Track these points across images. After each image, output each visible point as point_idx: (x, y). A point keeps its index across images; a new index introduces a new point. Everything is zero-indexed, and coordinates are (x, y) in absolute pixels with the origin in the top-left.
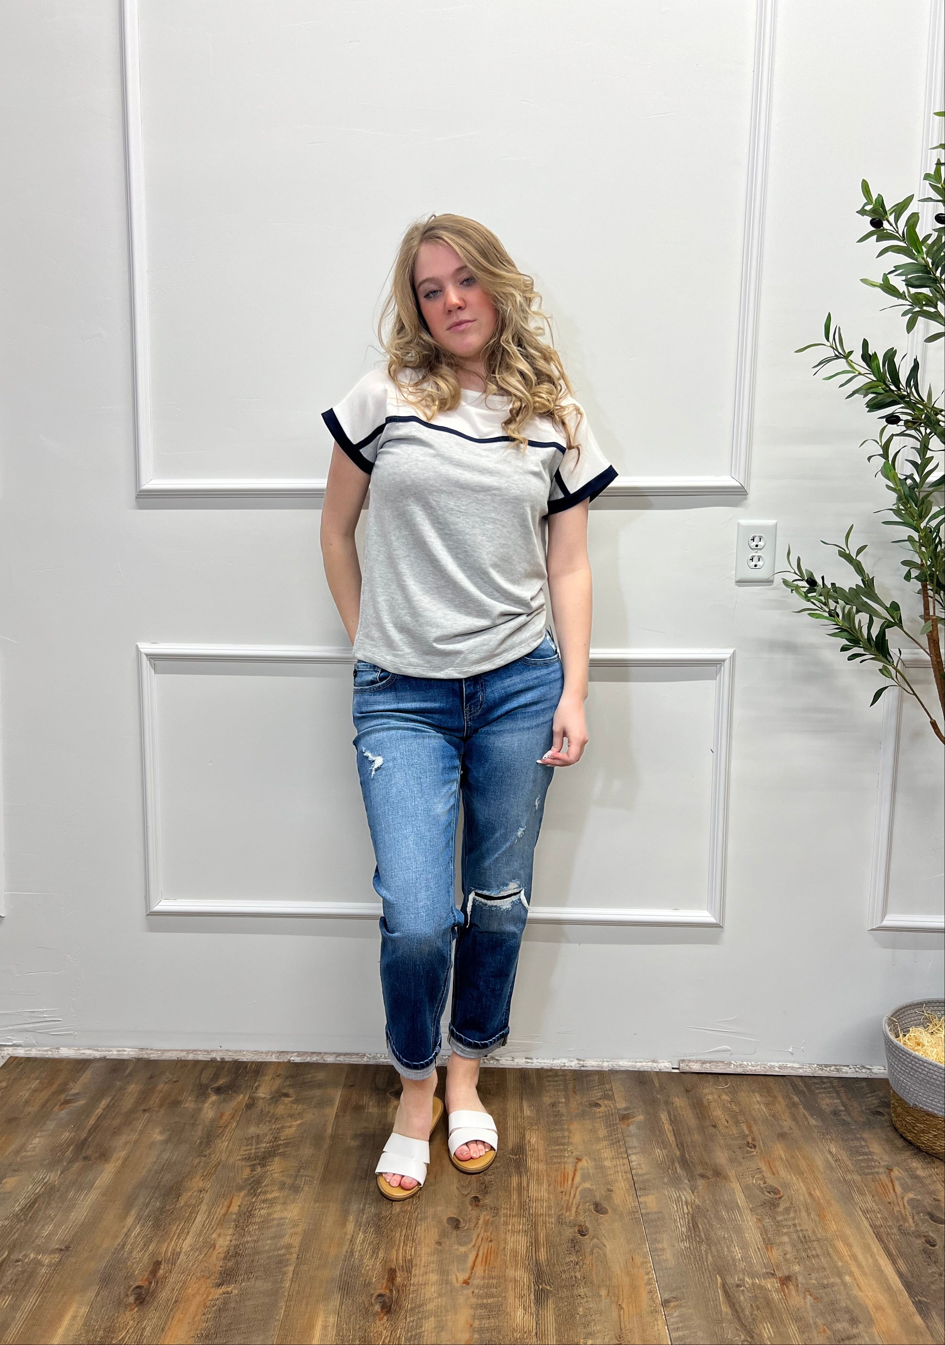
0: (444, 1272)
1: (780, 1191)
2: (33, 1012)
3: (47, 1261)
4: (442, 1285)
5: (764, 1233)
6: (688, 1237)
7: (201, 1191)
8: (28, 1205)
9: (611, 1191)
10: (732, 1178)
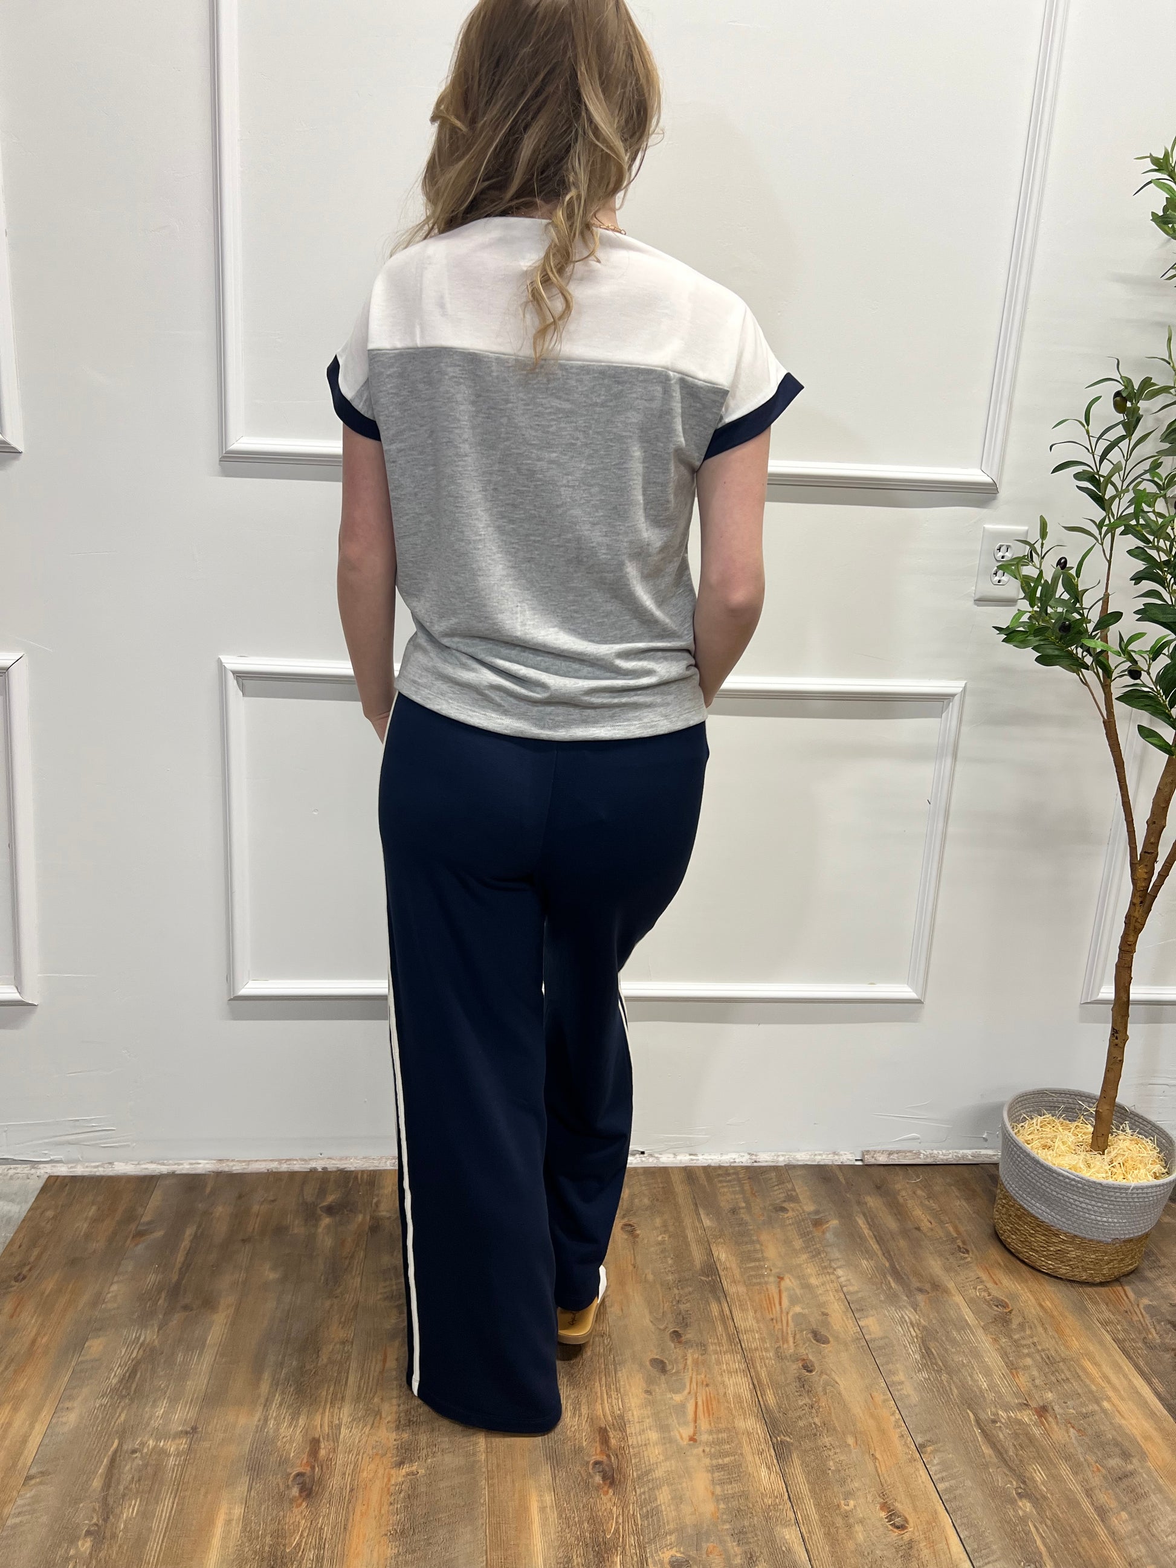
0: (664, 1428)
1: (1006, 1303)
2: (78, 1120)
3: (172, 1449)
4: (665, 1444)
5: (1005, 1357)
6: (924, 1365)
7: (344, 1343)
8: (127, 1374)
9: (827, 1315)
10: (954, 1291)
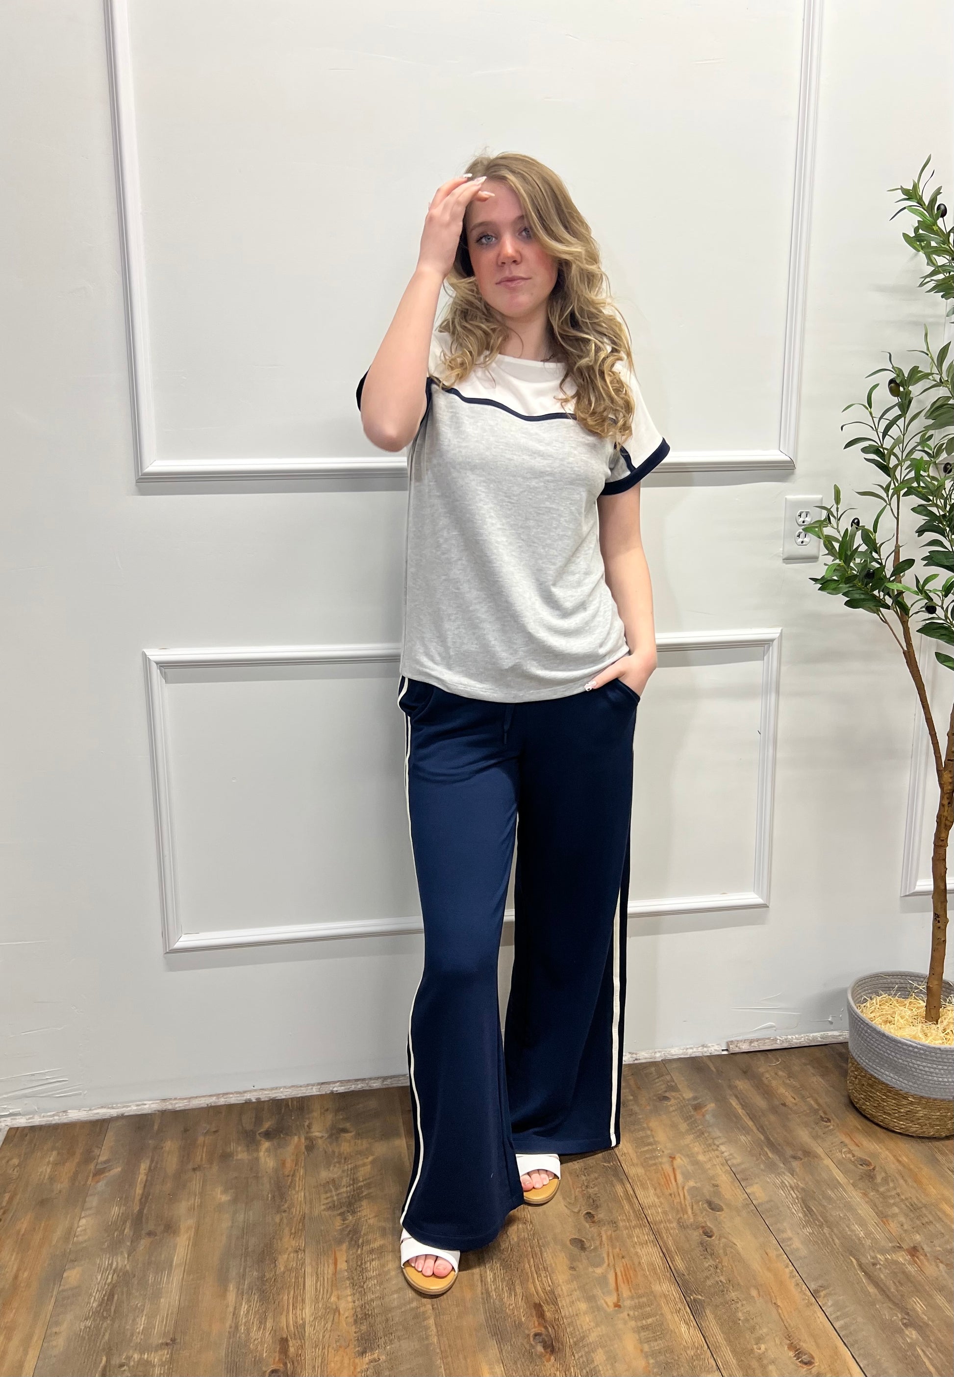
1: (869, 1161)
2: (35, 1075)
3: (156, 1359)
4: (594, 1312)
5: (875, 1207)
7: (297, 1252)
8: (106, 1298)
9: (717, 1186)
10: (823, 1155)
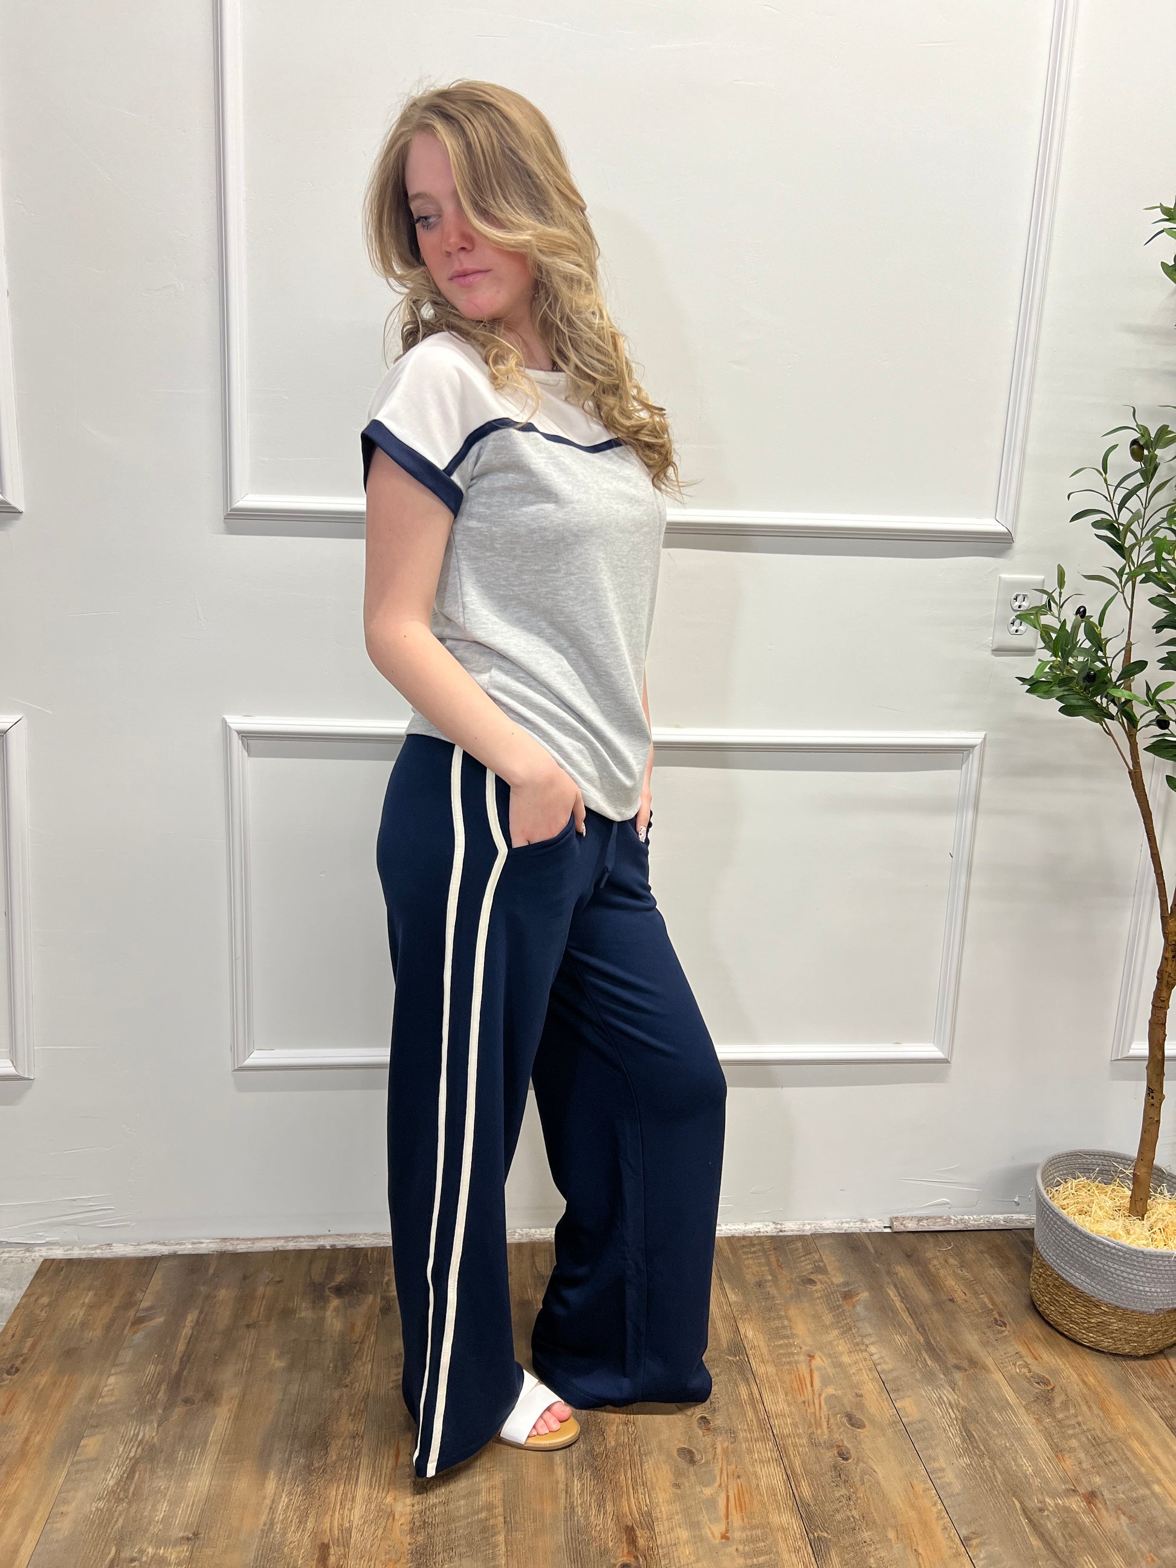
0: (694, 1525)
1: (1047, 1379)
2: (75, 1200)
3: (173, 1557)
4: (696, 1543)
5: (1049, 1438)
6: (966, 1450)
7: (354, 1437)
8: (125, 1475)
9: (861, 1396)
10: (992, 1367)
